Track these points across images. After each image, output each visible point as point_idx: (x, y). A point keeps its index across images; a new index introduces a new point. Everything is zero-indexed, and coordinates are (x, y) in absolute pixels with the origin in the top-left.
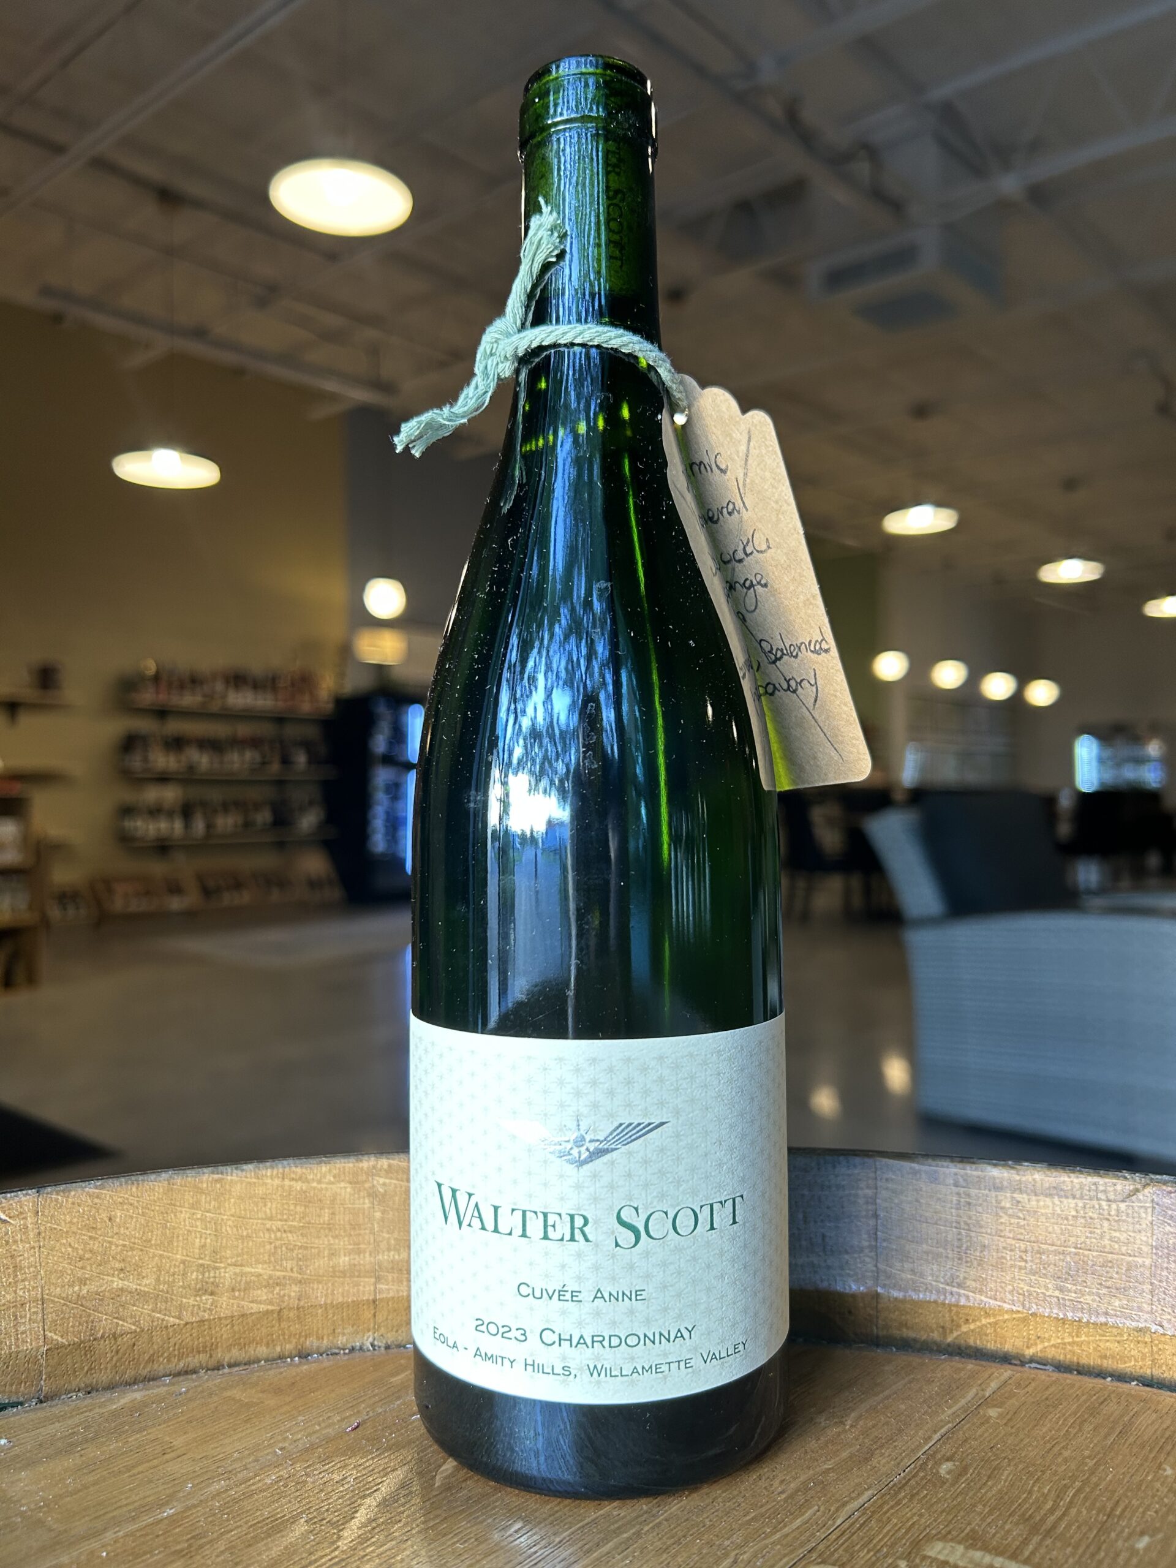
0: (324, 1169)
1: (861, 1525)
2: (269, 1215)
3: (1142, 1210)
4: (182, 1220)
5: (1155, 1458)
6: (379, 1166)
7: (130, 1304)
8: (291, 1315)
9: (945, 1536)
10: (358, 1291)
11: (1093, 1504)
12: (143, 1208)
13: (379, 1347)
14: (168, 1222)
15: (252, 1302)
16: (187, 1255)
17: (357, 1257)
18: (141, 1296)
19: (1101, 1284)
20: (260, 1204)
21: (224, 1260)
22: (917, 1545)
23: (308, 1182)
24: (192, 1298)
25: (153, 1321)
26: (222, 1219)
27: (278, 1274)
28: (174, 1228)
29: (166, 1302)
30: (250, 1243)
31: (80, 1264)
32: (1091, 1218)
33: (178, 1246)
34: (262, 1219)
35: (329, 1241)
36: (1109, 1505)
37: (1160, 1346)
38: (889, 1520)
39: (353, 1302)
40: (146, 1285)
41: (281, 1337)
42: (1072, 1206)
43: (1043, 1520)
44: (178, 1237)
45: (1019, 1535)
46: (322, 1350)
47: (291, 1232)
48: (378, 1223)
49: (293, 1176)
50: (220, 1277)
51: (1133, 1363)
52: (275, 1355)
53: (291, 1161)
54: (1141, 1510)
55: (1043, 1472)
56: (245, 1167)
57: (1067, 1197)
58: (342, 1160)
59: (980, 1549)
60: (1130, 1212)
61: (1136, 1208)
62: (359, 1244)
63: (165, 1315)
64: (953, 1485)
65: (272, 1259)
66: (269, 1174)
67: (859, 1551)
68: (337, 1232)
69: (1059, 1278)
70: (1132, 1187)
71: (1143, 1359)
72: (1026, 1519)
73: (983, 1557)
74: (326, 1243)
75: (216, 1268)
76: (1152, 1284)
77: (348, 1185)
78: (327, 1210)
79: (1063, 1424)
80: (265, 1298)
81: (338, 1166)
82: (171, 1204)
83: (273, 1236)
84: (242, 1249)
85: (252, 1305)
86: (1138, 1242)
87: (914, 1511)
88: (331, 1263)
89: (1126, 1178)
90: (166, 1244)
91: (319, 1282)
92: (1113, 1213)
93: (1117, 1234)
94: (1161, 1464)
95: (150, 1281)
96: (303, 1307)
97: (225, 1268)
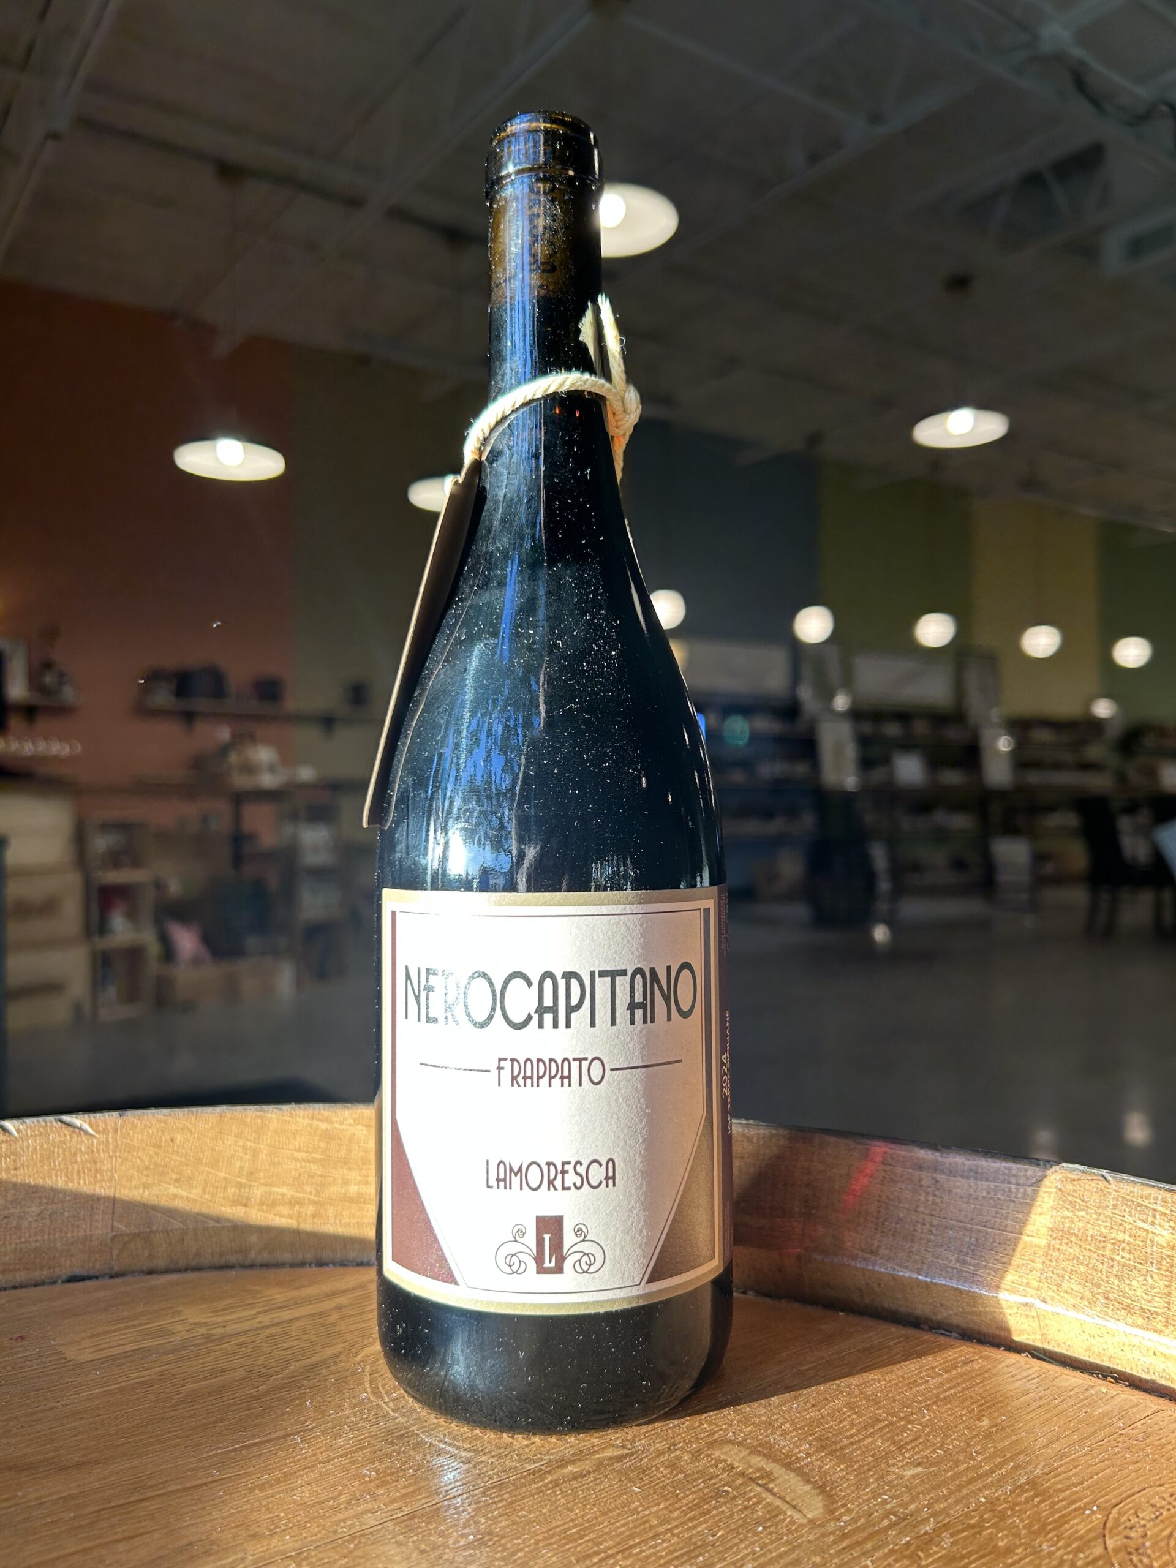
0: (346, 1113)
2: (297, 1147)
4: (227, 1146)
14: (217, 1146)
16: (229, 1174)
20: (292, 1138)
21: (257, 1180)
23: (332, 1123)
26: (260, 1148)
28: (221, 1151)
31: (145, 1173)
49: (321, 1118)
53: (322, 1105)
65: (296, 1183)
71: (1034, 1333)
74: (341, 1173)
78: (344, 1147)
80: (287, 1214)
82: (220, 1133)
83: (298, 1164)
84: (273, 1173)
88: (343, 1190)
90: (214, 1163)
91: (331, 1204)
92: (1020, 1196)
97: (258, 1187)
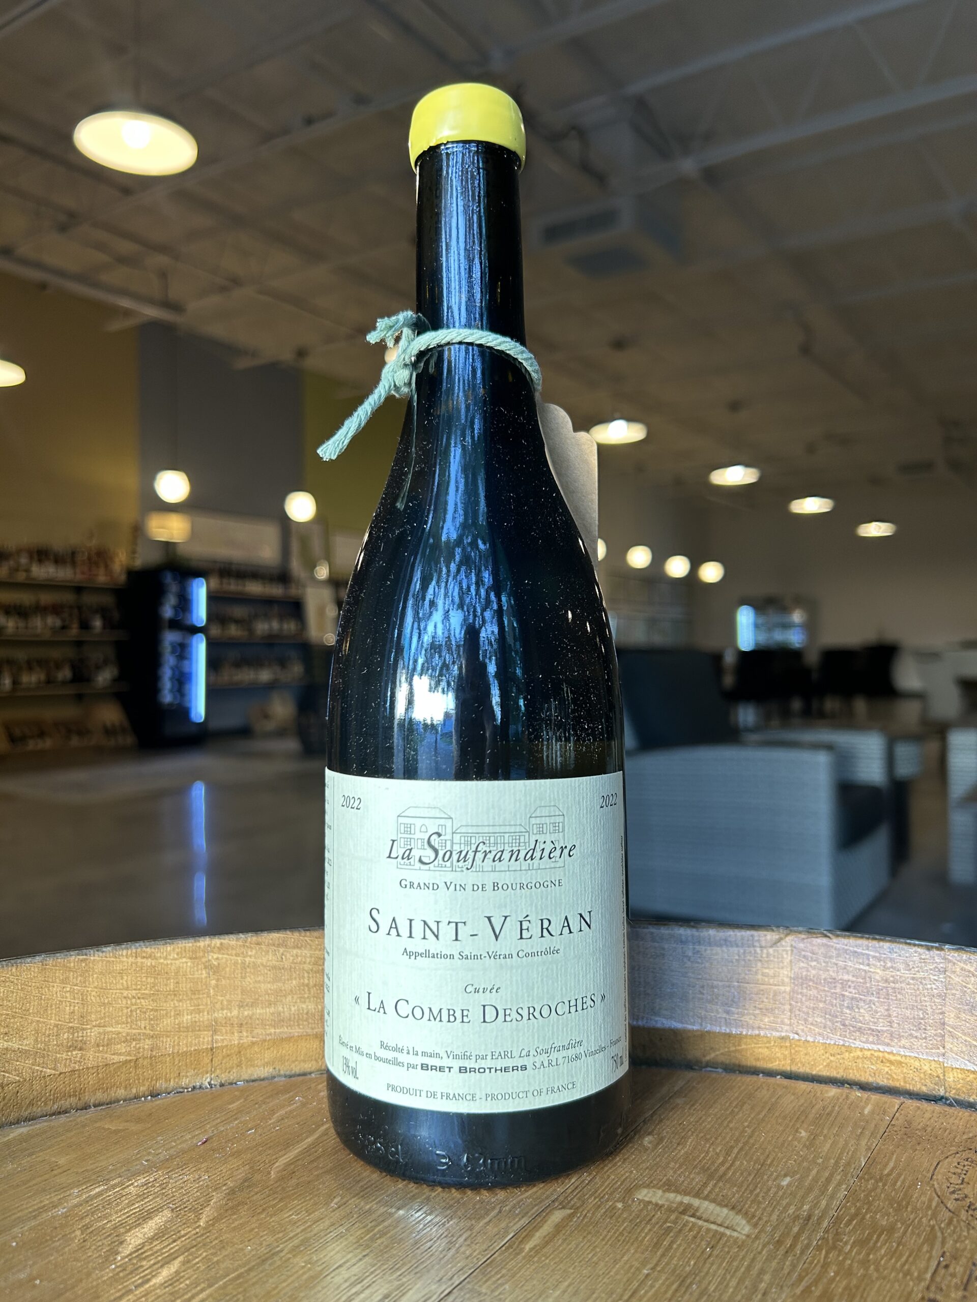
0: (169, 949)
1: (589, 1182)
2: (125, 986)
3: (784, 953)
4: (54, 993)
5: (794, 1125)
6: (213, 945)
7: (14, 1060)
8: (145, 1063)
9: (648, 1185)
10: (199, 1041)
11: (752, 1158)
12: (21, 985)
13: (215, 1085)
14: (42, 994)
15: (112, 1054)
16: (60, 1020)
17: (197, 1015)
18: (25, 1053)
19: (755, 1007)
20: (118, 978)
21: (89, 1023)
22: (629, 1191)
23: (156, 959)
24: (65, 1054)
25: (33, 1073)
26: (88, 991)
27: (134, 1031)
28: (48, 999)
29: (44, 1057)
30: (111, 1009)
32: (749, 960)
33: (51, 1014)
34: (120, 989)
35: (174, 1004)
36: (762, 1158)
37: (796, 1049)
38: (609, 1177)
39: (195, 1050)
40: (26, 1045)
41: (137, 1081)
42: (736, 952)
43: (716, 1170)
44: (51, 1006)
45: (700, 1181)
46: (169, 1090)
47: (143, 998)
48: (214, 989)
49: (144, 954)
50: (87, 1036)
51: (777, 1063)
52: (132, 1096)
53: (141, 943)
54: (784, 1160)
55: (716, 1139)
56: (104, 949)
57: (732, 946)
58: (184, 942)
59: (674, 1192)
60: (776, 954)
61: (780, 951)
62: (199, 1005)
63: (43, 1067)
64: (653, 1151)
65: (129, 1020)
66: (124, 954)
67: (588, 1199)
68: (181, 997)
69: (726, 1004)
70: (777, 937)
71: (785, 1059)
72: (704, 1170)
73: (676, 1197)
74: (172, 1005)
75: (83, 1029)
76: (790, 1004)
77: (188, 960)
78: (172, 981)
79: (729, 1105)
80: (124, 1051)
81: (180, 945)
82: (45, 981)
83: (129, 1002)
84: (104, 1014)
85: (113, 1057)
86: (781, 975)
87: (626, 1170)
88: (177, 1021)
89: (773, 930)
90: (42, 1012)
91: (167, 1036)
92: (764, 956)
93: (767, 971)
94: (798, 1128)
95: (31, 1041)
96: (155, 1057)
97: (91, 1029)
